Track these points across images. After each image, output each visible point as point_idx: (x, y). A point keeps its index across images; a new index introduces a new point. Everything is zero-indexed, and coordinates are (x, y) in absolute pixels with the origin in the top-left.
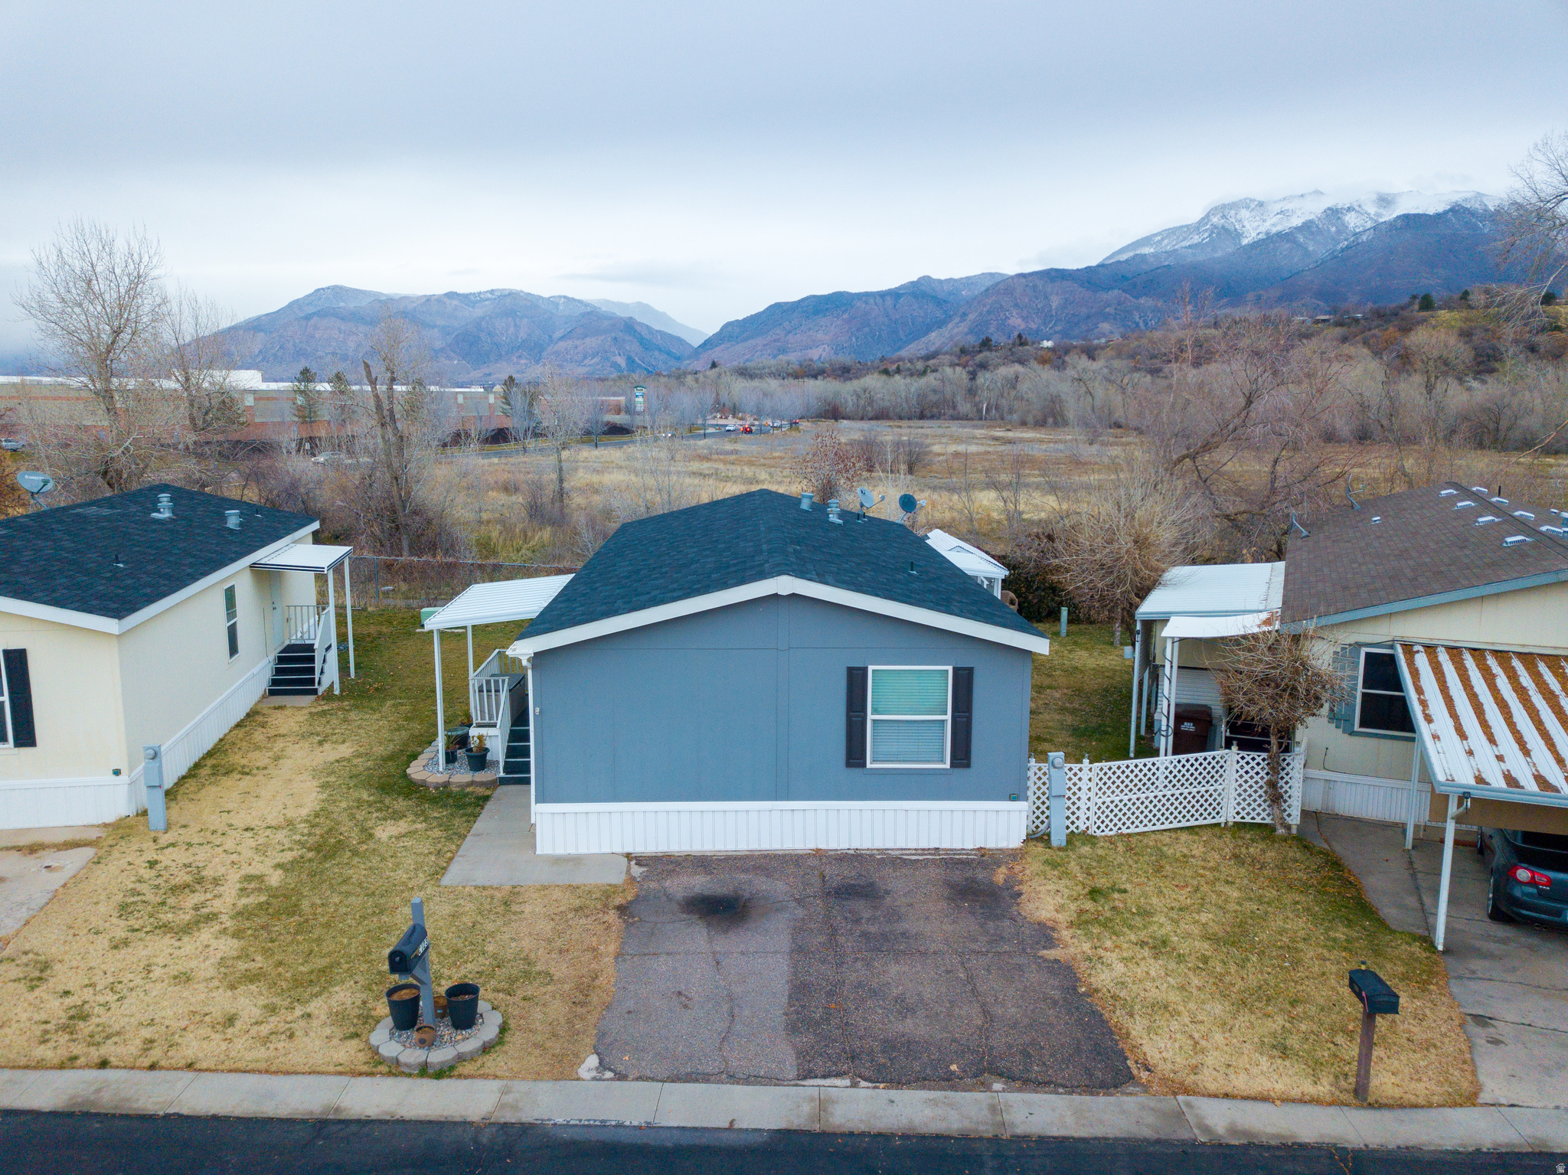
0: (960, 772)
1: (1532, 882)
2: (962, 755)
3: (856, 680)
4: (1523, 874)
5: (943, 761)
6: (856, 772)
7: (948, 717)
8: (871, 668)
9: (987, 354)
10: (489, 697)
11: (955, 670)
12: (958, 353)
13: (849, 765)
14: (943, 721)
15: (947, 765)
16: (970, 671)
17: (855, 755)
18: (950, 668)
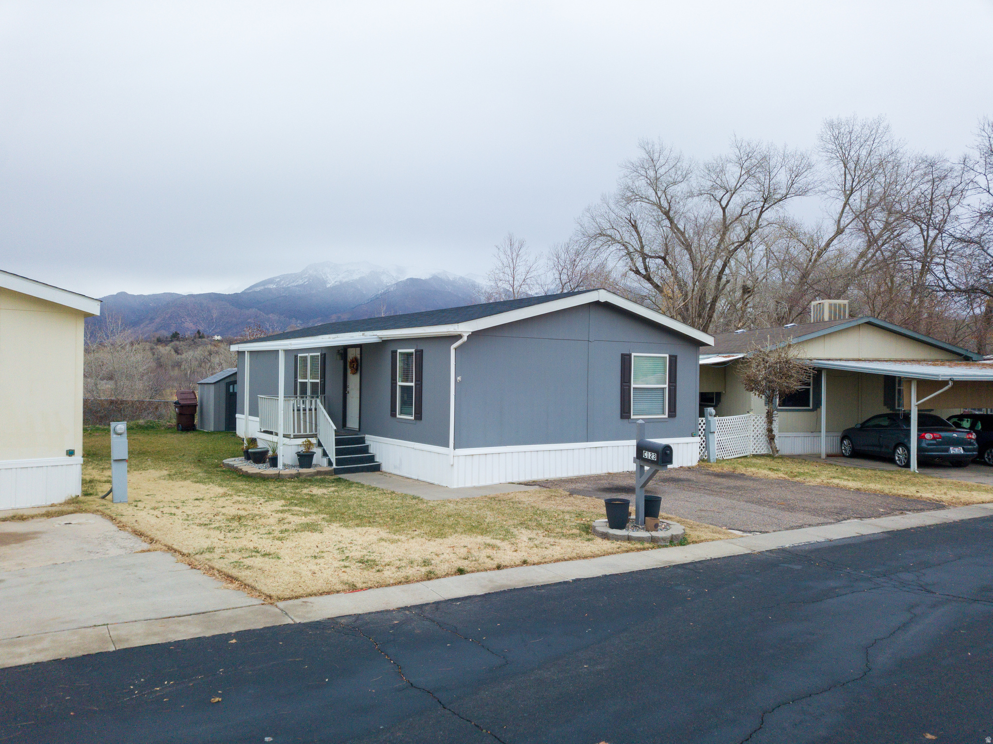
0: (672, 419)
1: (934, 438)
2: (672, 413)
3: (626, 361)
4: (928, 436)
5: (663, 413)
6: (626, 421)
7: (666, 386)
8: (633, 354)
9: (177, 343)
10: (305, 414)
11: (670, 356)
12: (156, 341)
13: (622, 417)
14: (663, 389)
15: (666, 416)
16: (676, 357)
17: (625, 412)
18: (667, 356)
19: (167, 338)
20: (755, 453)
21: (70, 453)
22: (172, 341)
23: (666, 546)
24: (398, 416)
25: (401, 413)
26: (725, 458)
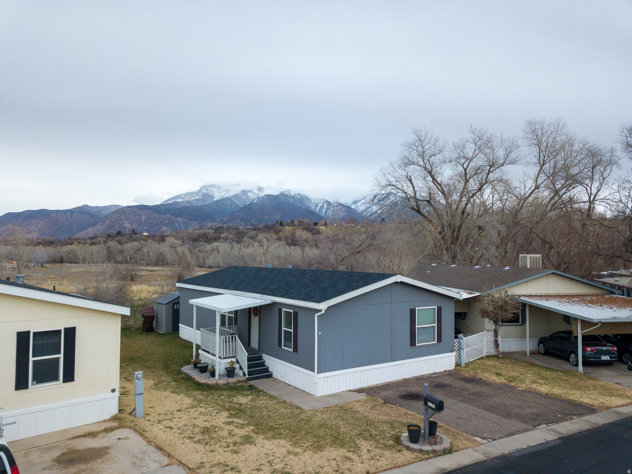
0: (439, 344)
1: (592, 351)
2: (440, 339)
3: (413, 313)
4: (589, 349)
5: (434, 340)
6: (413, 347)
7: (436, 325)
8: (417, 308)
9: (120, 237)
10: (229, 344)
11: (437, 307)
12: (107, 237)
13: (411, 345)
14: (434, 327)
15: (436, 342)
16: (441, 307)
17: (413, 342)
18: (436, 307)
19: (114, 234)
20: (487, 355)
21: (113, 391)
22: (117, 236)
23: (441, 455)
24: (283, 347)
25: (285, 346)
26: (470, 361)
